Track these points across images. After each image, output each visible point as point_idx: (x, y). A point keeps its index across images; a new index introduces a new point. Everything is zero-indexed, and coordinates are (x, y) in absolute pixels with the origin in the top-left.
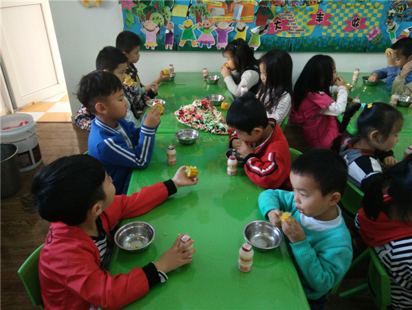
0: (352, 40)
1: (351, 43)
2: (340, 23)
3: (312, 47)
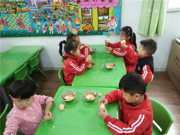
0: (23, 31)
1: (22, 32)
2: (13, 24)
3: (7, 35)
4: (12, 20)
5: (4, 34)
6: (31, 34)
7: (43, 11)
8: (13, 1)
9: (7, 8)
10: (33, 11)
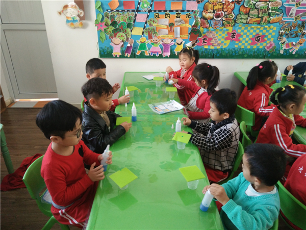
0: (256, 50)
1: (255, 52)
2: (247, 39)
3: (228, 55)
4: (248, 34)
5: (224, 54)
6: (267, 54)
7: (300, 22)
8: (263, 7)
9: (249, 16)
10: (285, 21)
